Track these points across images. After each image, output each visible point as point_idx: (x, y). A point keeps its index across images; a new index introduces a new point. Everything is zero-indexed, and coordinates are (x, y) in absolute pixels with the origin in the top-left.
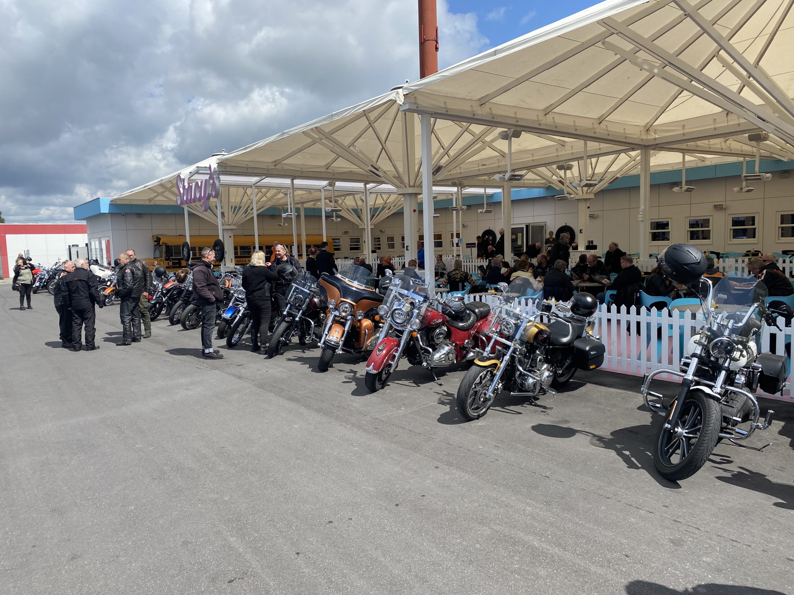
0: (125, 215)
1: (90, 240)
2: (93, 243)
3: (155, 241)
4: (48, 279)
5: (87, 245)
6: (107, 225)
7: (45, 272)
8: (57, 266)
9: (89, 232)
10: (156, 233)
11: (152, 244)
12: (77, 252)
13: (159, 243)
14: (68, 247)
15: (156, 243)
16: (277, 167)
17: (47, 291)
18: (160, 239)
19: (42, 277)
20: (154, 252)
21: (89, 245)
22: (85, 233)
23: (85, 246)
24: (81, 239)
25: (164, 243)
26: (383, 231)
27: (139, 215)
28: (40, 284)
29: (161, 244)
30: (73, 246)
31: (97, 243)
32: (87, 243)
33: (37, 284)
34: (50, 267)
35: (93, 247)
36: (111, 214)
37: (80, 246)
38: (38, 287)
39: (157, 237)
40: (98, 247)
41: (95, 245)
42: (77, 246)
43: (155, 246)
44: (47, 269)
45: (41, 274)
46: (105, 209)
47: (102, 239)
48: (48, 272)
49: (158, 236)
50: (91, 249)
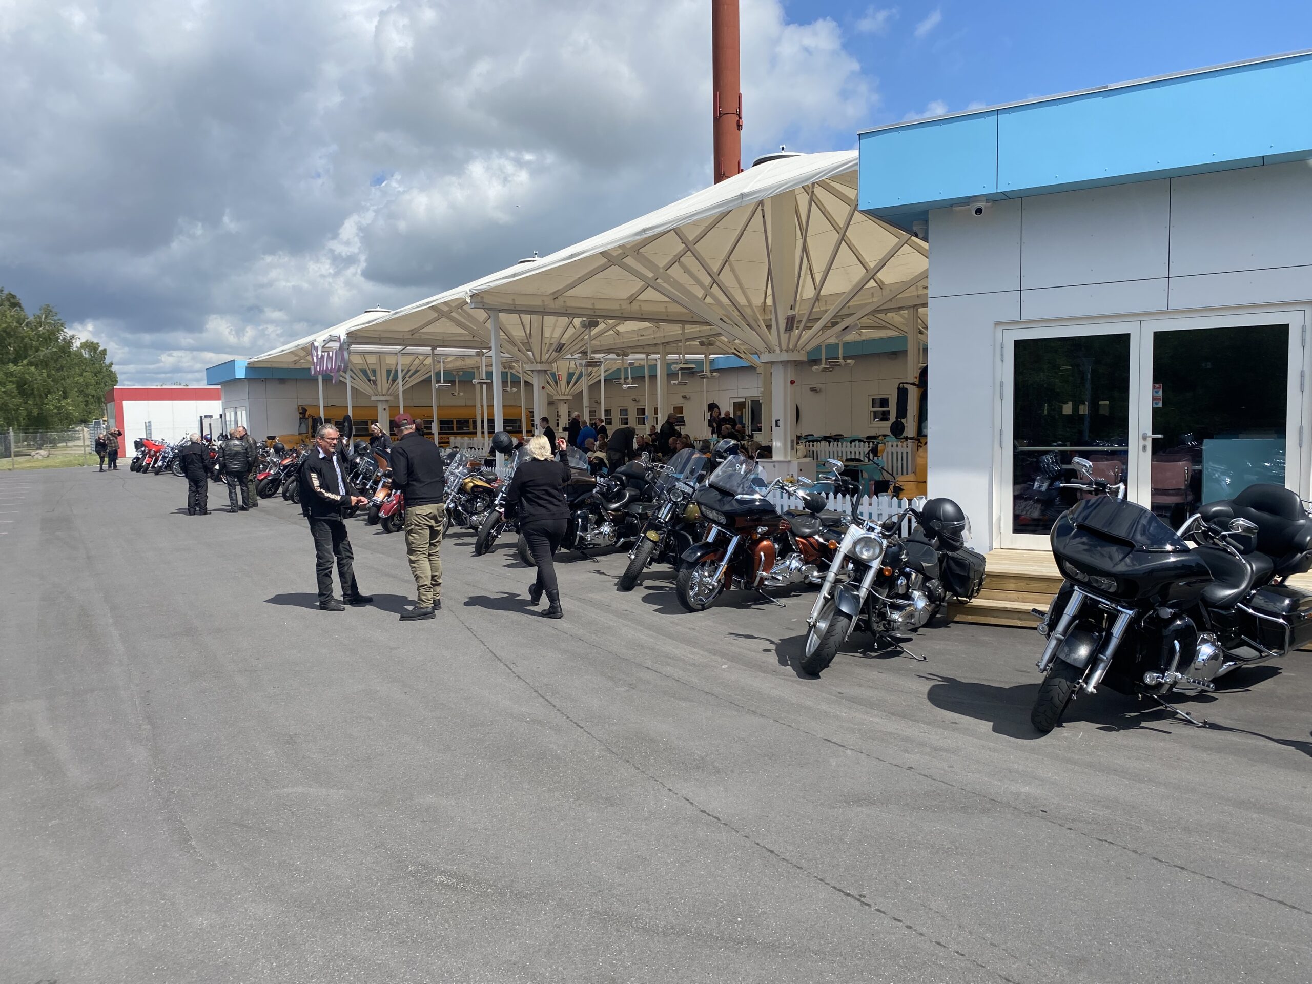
0: (265, 381)
1: (224, 410)
2: (228, 414)
3: (300, 413)
4: (173, 458)
5: (221, 416)
6: (244, 394)
7: (169, 450)
8: (183, 442)
9: (223, 397)
10: (302, 402)
11: (297, 416)
12: (210, 425)
13: (305, 415)
14: (199, 419)
15: (301, 415)
16: (413, 336)
17: (171, 472)
18: (306, 410)
19: (166, 455)
20: (300, 427)
21: (223, 416)
22: (219, 399)
23: (219, 417)
24: (214, 407)
25: (310, 416)
27: (282, 381)
28: (163, 463)
29: (307, 416)
30: (206, 416)
31: (232, 413)
32: (221, 413)
33: (160, 464)
34: (176, 444)
35: (228, 418)
36: (248, 380)
37: (214, 417)
38: (160, 467)
39: (302, 408)
40: (233, 418)
41: (230, 416)
42: (211, 416)
43: (300, 418)
44: (171, 445)
45: (164, 452)
46: (240, 373)
47: (238, 409)
48: (172, 449)
49: (304, 407)
50: (226, 422)
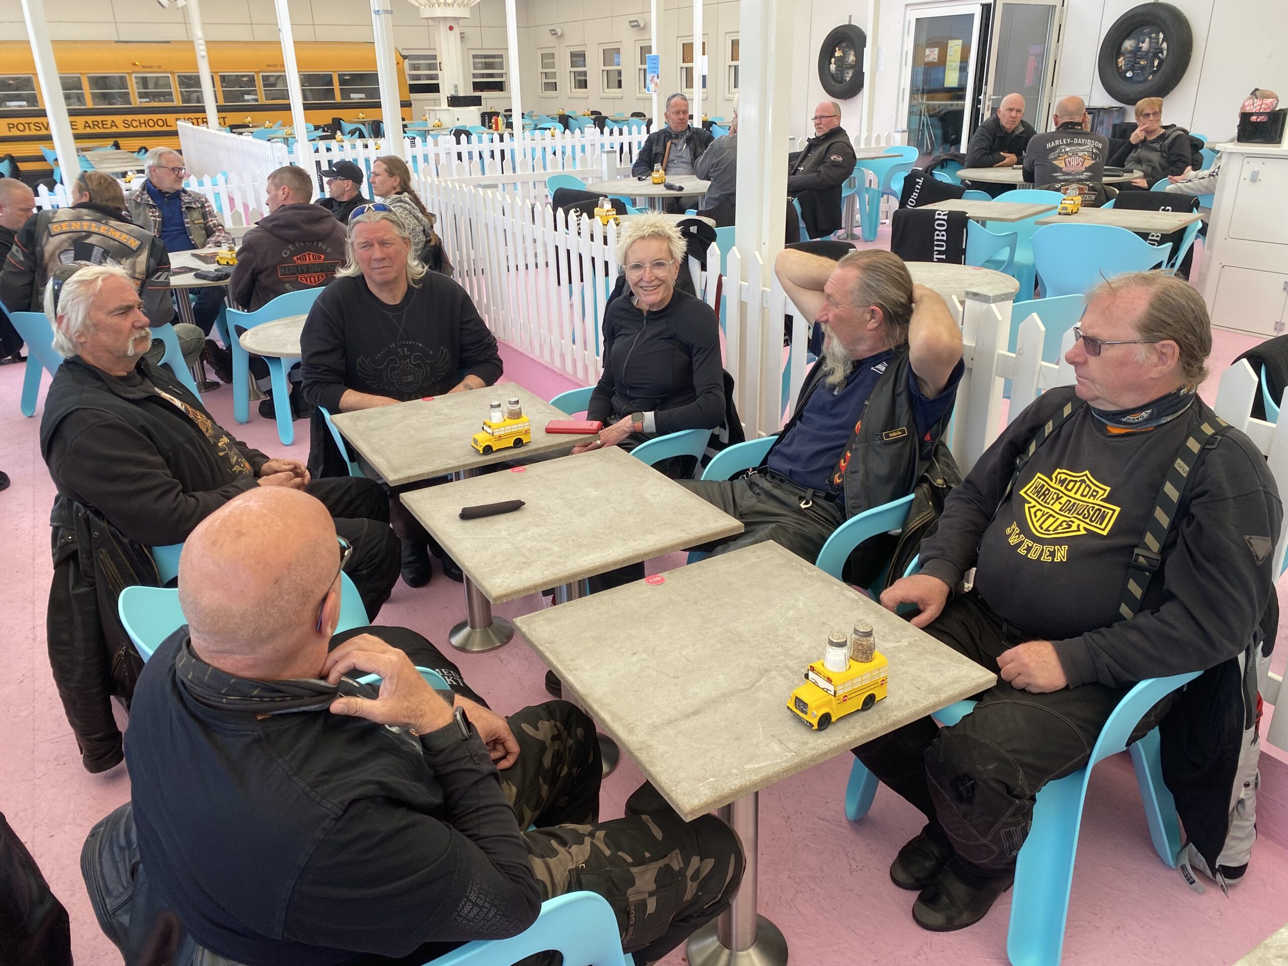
26: (559, 32)
